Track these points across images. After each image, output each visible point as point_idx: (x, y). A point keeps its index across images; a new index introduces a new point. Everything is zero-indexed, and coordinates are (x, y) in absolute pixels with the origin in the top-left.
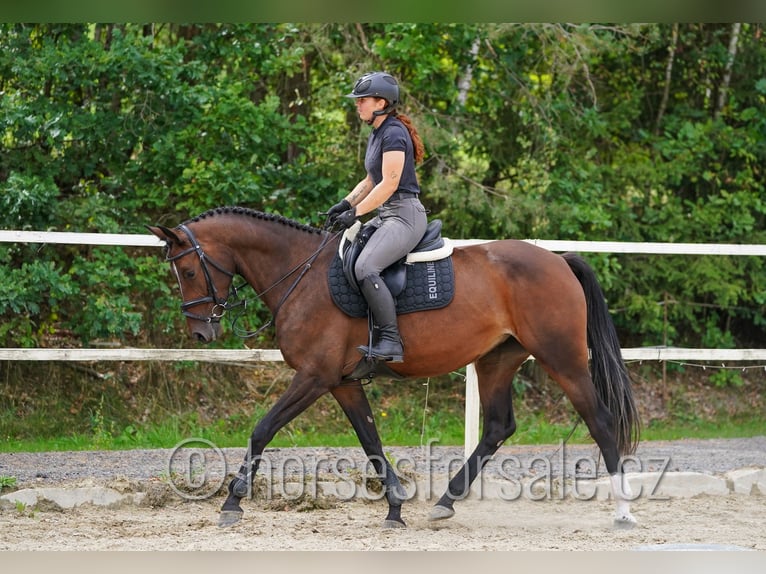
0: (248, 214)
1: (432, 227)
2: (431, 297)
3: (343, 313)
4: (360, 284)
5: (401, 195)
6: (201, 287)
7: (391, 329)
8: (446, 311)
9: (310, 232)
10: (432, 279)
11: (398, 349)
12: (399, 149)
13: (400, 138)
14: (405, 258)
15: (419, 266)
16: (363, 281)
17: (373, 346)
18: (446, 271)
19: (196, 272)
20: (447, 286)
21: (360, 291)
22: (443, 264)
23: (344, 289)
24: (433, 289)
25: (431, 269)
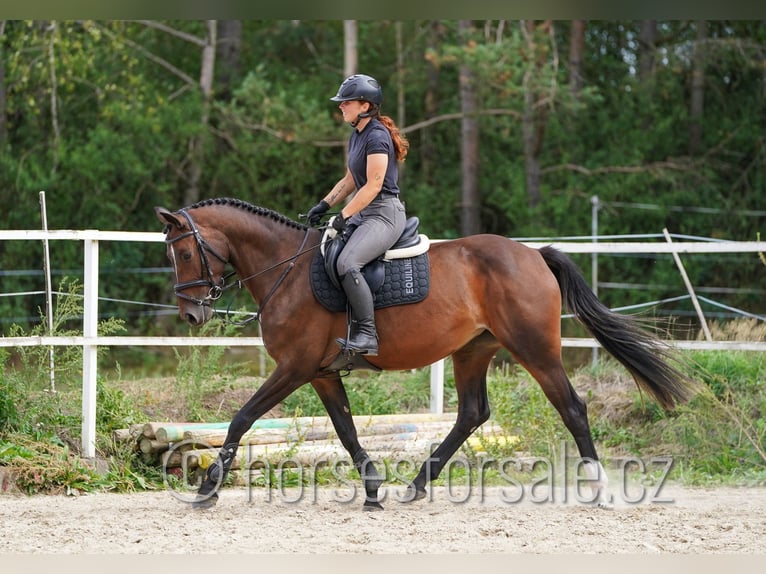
0: (244, 206)
1: (411, 224)
2: (408, 292)
3: (325, 308)
4: (341, 279)
5: (383, 196)
6: (195, 269)
7: (368, 323)
8: (420, 305)
9: (299, 228)
10: (409, 275)
11: (373, 342)
12: (382, 152)
13: (383, 141)
14: (383, 255)
15: (397, 263)
16: (344, 276)
17: (350, 339)
18: (422, 267)
19: (193, 254)
20: (424, 282)
21: (341, 286)
22: (419, 261)
23: (325, 285)
24: (409, 284)
25: (408, 265)
